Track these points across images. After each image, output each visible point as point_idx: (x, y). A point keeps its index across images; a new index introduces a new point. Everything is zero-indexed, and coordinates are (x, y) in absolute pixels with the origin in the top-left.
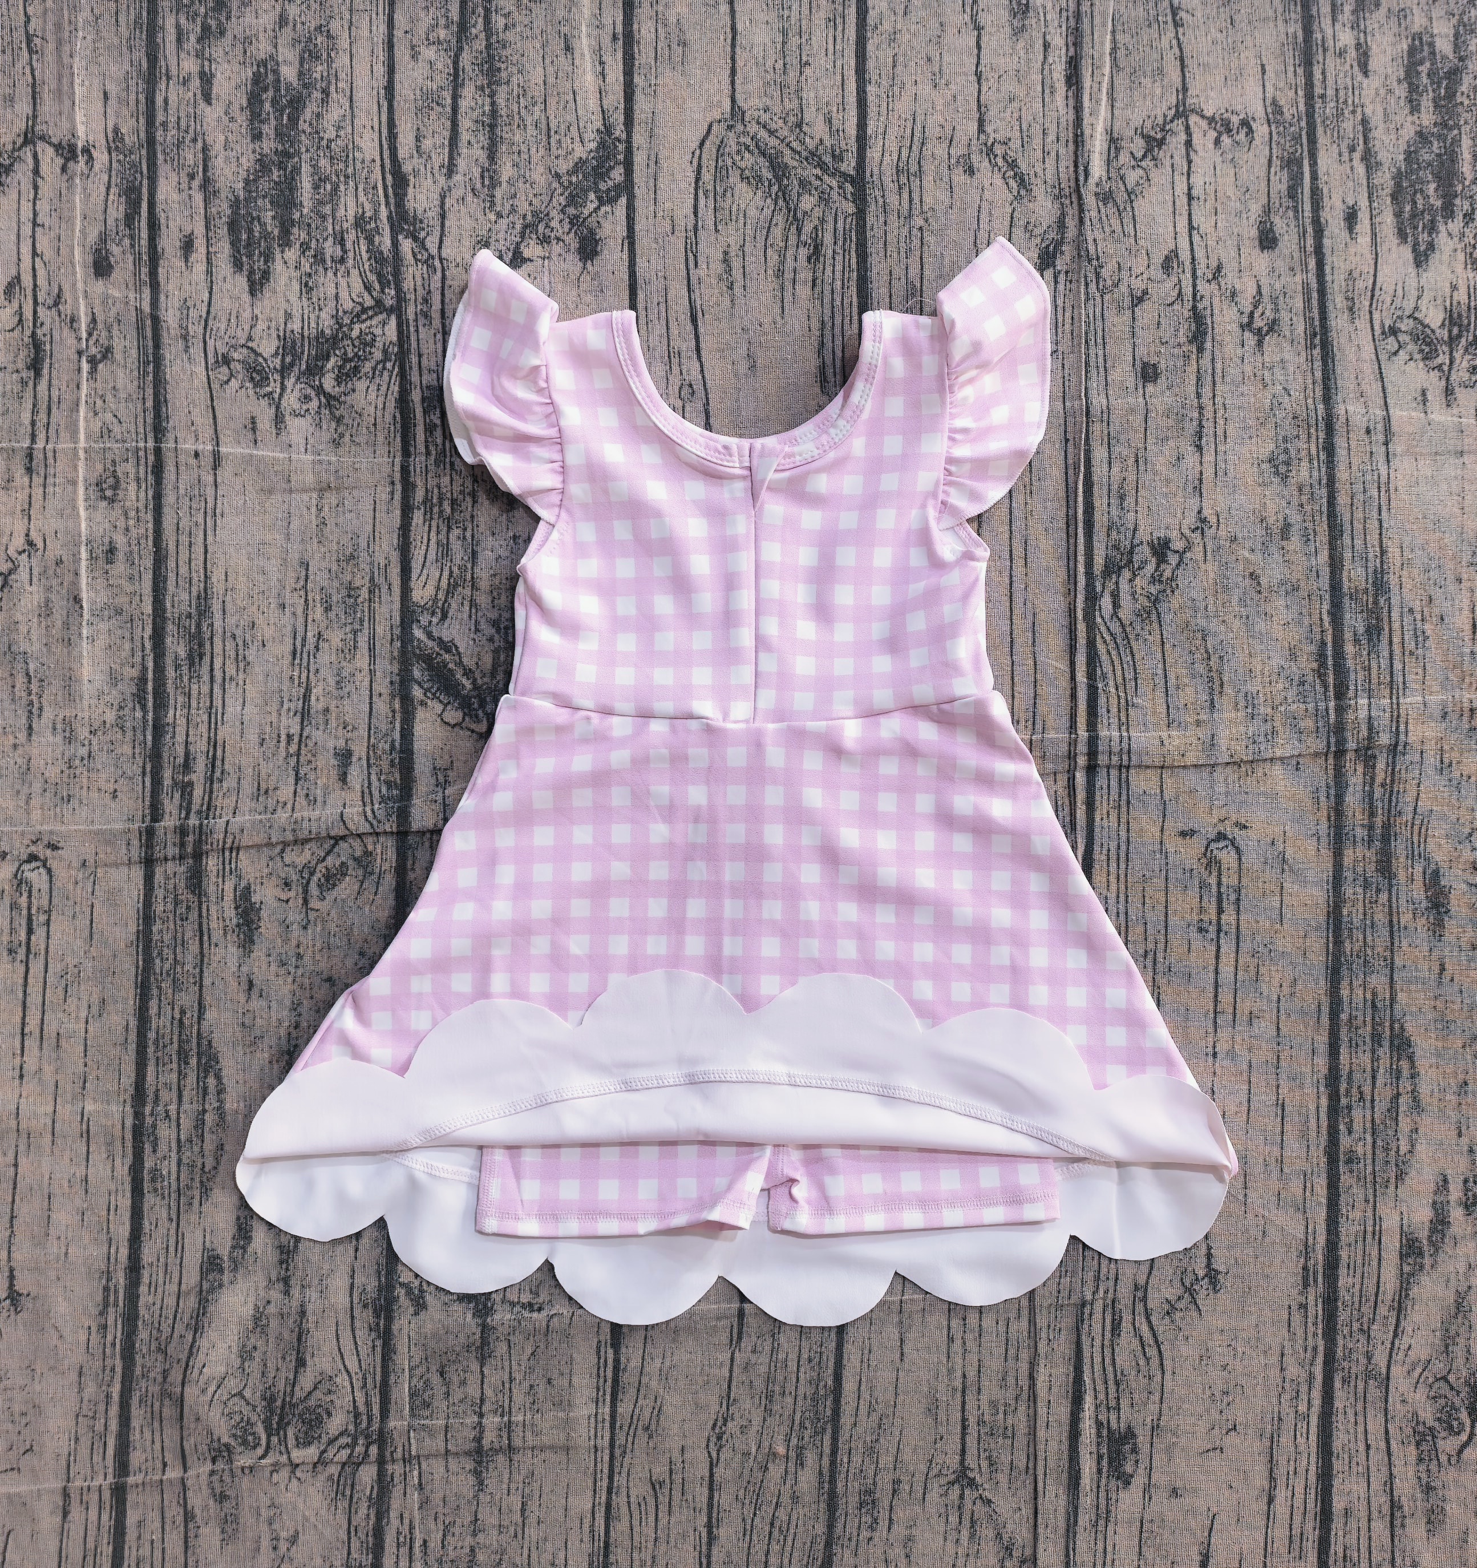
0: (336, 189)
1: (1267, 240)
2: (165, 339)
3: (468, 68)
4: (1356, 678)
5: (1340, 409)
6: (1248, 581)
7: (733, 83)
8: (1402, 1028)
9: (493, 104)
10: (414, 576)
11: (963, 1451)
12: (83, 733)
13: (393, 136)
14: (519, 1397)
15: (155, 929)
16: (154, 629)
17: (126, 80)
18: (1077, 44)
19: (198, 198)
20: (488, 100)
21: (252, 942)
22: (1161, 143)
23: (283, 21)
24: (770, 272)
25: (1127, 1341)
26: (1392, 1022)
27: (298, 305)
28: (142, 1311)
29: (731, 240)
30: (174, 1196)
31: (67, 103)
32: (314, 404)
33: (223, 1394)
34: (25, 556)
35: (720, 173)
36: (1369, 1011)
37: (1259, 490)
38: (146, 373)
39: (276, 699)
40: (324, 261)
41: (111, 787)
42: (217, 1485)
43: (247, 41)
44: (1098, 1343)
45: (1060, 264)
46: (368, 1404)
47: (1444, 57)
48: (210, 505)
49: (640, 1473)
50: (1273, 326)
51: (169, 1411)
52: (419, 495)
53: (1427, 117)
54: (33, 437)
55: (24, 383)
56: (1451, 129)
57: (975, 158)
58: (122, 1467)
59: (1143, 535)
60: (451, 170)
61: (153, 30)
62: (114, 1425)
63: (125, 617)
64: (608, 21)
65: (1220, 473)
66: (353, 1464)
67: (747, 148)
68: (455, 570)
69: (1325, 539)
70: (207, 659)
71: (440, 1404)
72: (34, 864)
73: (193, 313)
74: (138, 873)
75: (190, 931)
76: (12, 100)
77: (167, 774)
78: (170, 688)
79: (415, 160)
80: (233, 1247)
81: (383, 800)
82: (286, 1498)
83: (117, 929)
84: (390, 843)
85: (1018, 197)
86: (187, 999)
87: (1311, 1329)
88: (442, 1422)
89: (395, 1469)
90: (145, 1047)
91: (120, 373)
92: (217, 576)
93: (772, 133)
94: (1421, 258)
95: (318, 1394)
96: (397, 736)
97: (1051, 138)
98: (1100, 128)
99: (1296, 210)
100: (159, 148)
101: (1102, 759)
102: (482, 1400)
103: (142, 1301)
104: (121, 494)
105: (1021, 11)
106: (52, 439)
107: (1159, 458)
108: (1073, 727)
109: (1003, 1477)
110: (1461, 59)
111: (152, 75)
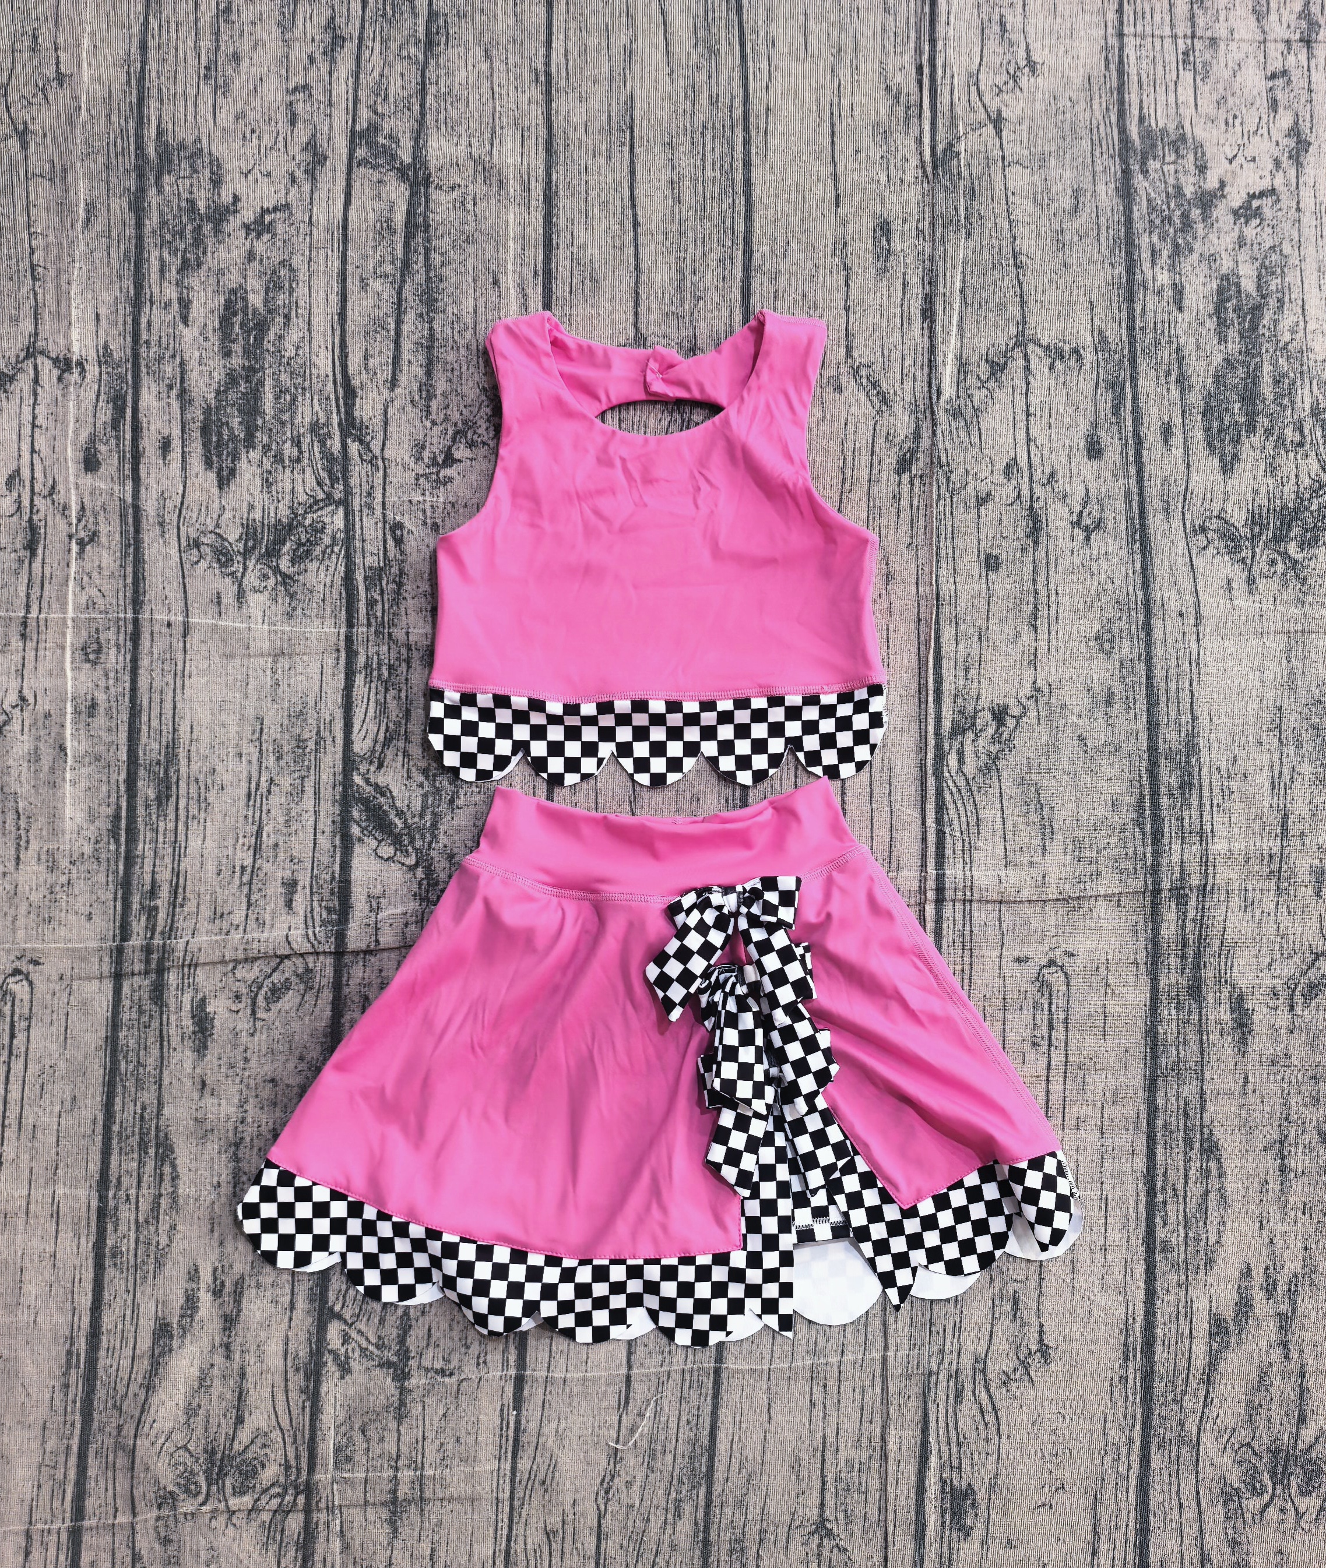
0: (294, 400)
1: (1094, 451)
2: (144, 525)
3: (410, 297)
4: (1169, 828)
5: (1156, 596)
6: (1076, 743)
7: (636, 314)
8: (1211, 1133)
9: (431, 328)
10: (356, 729)
11: (822, 1505)
12: (64, 863)
13: (344, 356)
14: (430, 1454)
15: (121, 1035)
16: (128, 774)
17: (116, 304)
18: (932, 283)
19: (176, 405)
20: (426, 325)
21: (206, 1047)
22: (1003, 368)
23: (251, 256)
25: (968, 1406)
26: (1202, 1128)
27: (259, 499)
28: (101, 1373)
30: (131, 1270)
31: (65, 323)
32: (271, 582)
33: (170, 1447)
34: (17, 710)
36: (1182, 1118)
37: (1086, 664)
38: (127, 554)
39: (232, 834)
40: (282, 461)
41: (87, 910)
42: (162, 1530)
43: (221, 272)
44: (942, 1409)
45: (917, 469)
46: (297, 1458)
47: (1249, 295)
48: (179, 668)
49: (536, 1522)
50: (1099, 524)
51: (122, 1461)
52: (361, 660)
53: (1233, 346)
54: (28, 608)
55: (21, 561)
56: (1254, 356)
57: (844, 379)
58: (79, 1513)
59: (984, 702)
60: (393, 383)
61: (139, 262)
62: (72, 1474)
63: (103, 763)
65: (1053, 649)
66: (283, 1512)
68: (391, 726)
69: (1144, 708)
70: (173, 799)
71: (360, 1458)
72: (18, 977)
73: (169, 504)
74: (108, 986)
75: (152, 1038)
76: (17, 320)
77: (136, 899)
78: (141, 825)
79: (363, 376)
80: (182, 1316)
81: (323, 923)
82: (220, 1542)
83: (89, 1034)
84: (329, 961)
85: (880, 412)
86: (148, 1097)
87: (1131, 1398)
88: (362, 1475)
89: (323, 1516)
90: (110, 1139)
91: (105, 554)
92: (184, 729)
94: (1227, 468)
95: (254, 1448)
96: (337, 867)
97: (909, 362)
98: (950, 356)
99: (1118, 424)
100: (143, 363)
101: (949, 894)
102: (398, 1456)
103: (101, 1363)
104: (103, 657)
105: (884, 254)
106: (45, 610)
107: (1000, 634)
108: (924, 865)
109: (857, 1529)
110: (1263, 297)
111: (137, 301)
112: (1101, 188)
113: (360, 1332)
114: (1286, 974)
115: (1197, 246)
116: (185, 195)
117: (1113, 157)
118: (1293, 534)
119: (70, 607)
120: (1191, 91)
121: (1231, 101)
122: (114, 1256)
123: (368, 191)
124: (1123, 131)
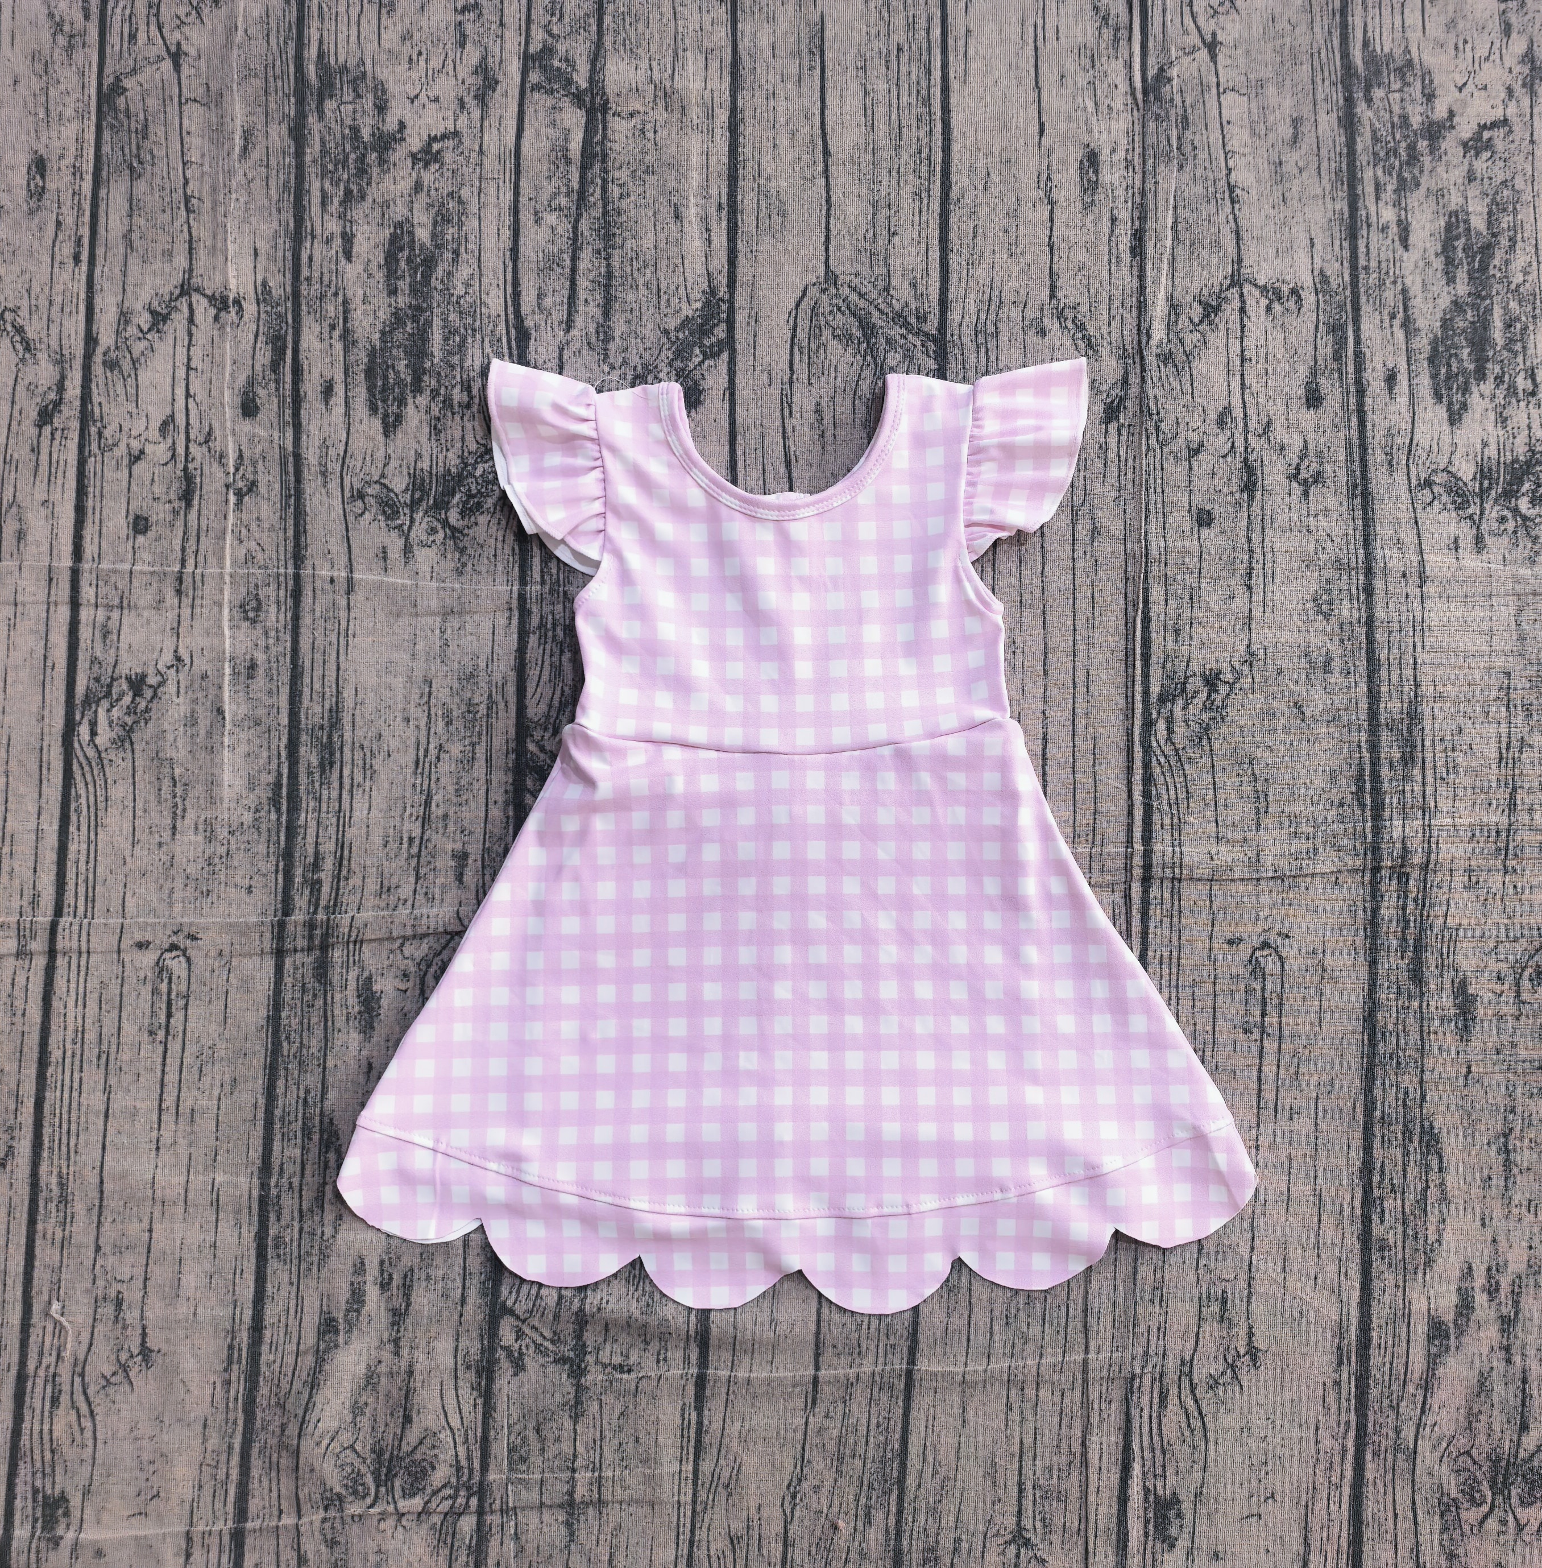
0: (464, 340)
1: (1313, 399)
2: (305, 474)
3: (586, 233)
4: (1392, 801)
5: (1379, 554)
6: (1292, 711)
7: (827, 250)
8: (1431, 1125)
9: (608, 266)
10: (528, 694)
11: (1019, 1513)
12: (222, 833)
13: (517, 295)
14: (609, 1455)
15: (283, 1015)
16: (290, 739)
17: (275, 238)
18: (1143, 219)
19: (339, 346)
20: (604, 263)
21: (373, 1028)
22: (1217, 309)
23: (418, 187)
24: (858, 422)
25: (1173, 1412)
26: (1421, 1120)
27: (427, 447)
28: (263, 1368)
29: (823, 393)
30: (295, 1261)
31: (221, 258)
32: (440, 535)
33: (336, 1446)
34: (173, 671)
35: (815, 331)
36: (1401, 1109)
37: (1303, 626)
38: (288, 506)
39: (400, 802)
40: (451, 406)
41: (247, 882)
42: (328, 1532)
43: (386, 205)
44: (1145, 1414)
45: (1124, 418)
46: (469, 1458)
47: (1478, 234)
48: (343, 625)
49: (719, 1527)
50: (1318, 477)
51: (285, 1462)
52: (535, 620)
53: (1462, 288)
54: (183, 562)
55: (175, 512)
56: (1484, 299)
57: (1047, 322)
58: (242, 1513)
59: (1196, 667)
60: (569, 325)
61: (300, 194)
62: (235, 1474)
63: (263, 727)
64: (713, 192)
65: (1268, 610)
66: (454, 1514)
67: (839, 309)
68: (567, 689)
69: (1365, 673)
70: (337, 766)
71: (536, 1460)
72: (174, 953)
73: (332, 452)
74: (269, 964)
75: (315, 1017)
76: (170, 255)
77: (298, 872)
78: (303, 794)
79: (537, 317)
80: (348, 1311)
82: (391, 1545)
83: (249, 1014)
86: (312, 1080)
87: (1344, 1404)
88: (538, 1476)
89: (493, 1519)
90: (272, 1123)
91: (264, 505)
92: (348, 693)
93: (861, 296)
94: (1454, 418)
95: (423, 1448)
97: (1116, 303)
98: (1161, 295)
99: (1340, 371)
100: (303, 301)
101: (1156, 872)
102: (575, 1456)
103: (263, 1359)
104: (262, 615)
105: (1090, 187)
106: (201, 564)
107: (1212, 597)
108: (1130, 842)
109: (1056, 1538)
110: (1494, 235)
111: (298, 235)
112: (1323, 118)
113: (533, 1327)
114: (1512, 958)
115: (1424, 180)
116: (348, 122)
117: (1335, 84)
118: (1524, 489)
119: (228, 562)
120: (1419, 14)
121: (1461, 25)
122: (277, 1247)
123: (543, 119)
124: (1345, 55)
